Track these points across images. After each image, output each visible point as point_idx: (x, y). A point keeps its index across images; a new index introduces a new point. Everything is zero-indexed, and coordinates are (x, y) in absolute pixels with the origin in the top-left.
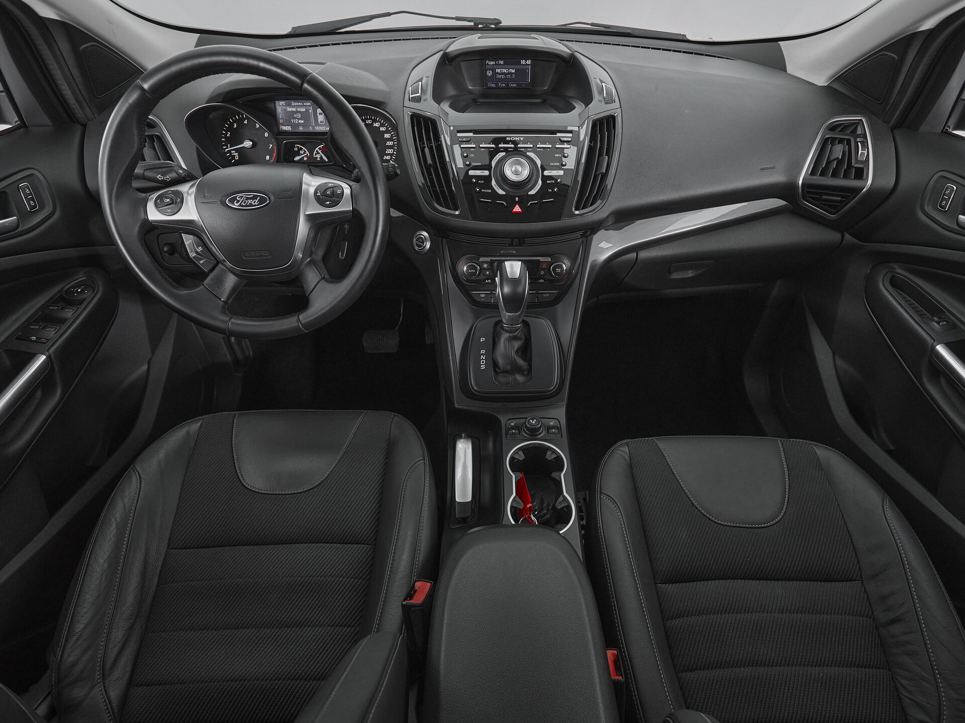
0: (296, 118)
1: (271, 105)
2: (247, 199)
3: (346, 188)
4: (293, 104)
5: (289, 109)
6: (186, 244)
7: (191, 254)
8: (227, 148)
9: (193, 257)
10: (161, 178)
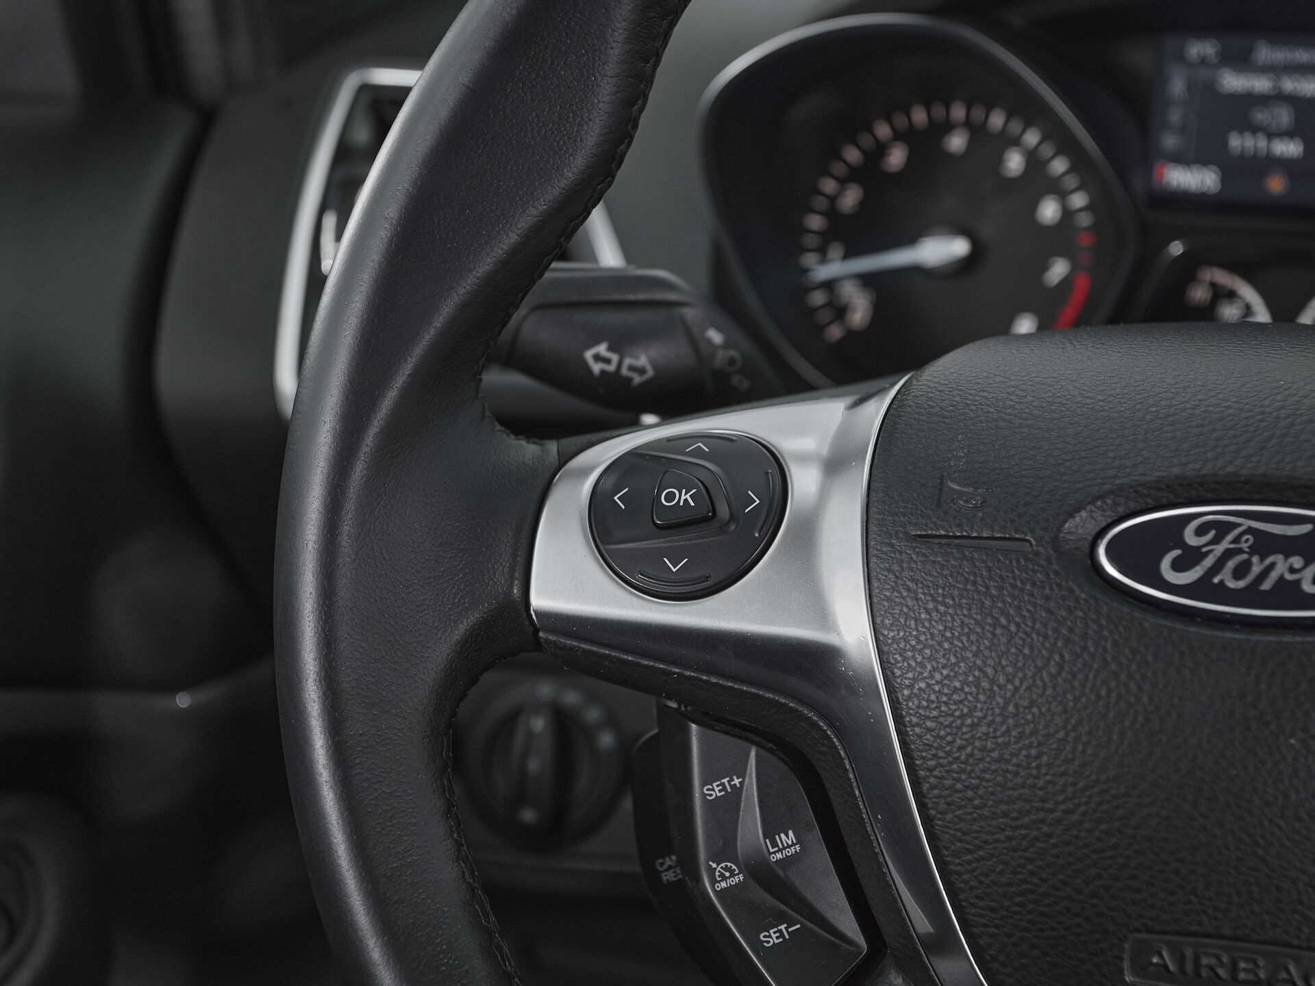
0: (1255, 129)
4: (1265, 53)
5: (1233, 82)
6: (697, 795)
7: (712, 871)
8: (824, 260)
9: (721, 894)
10: (608, 361)
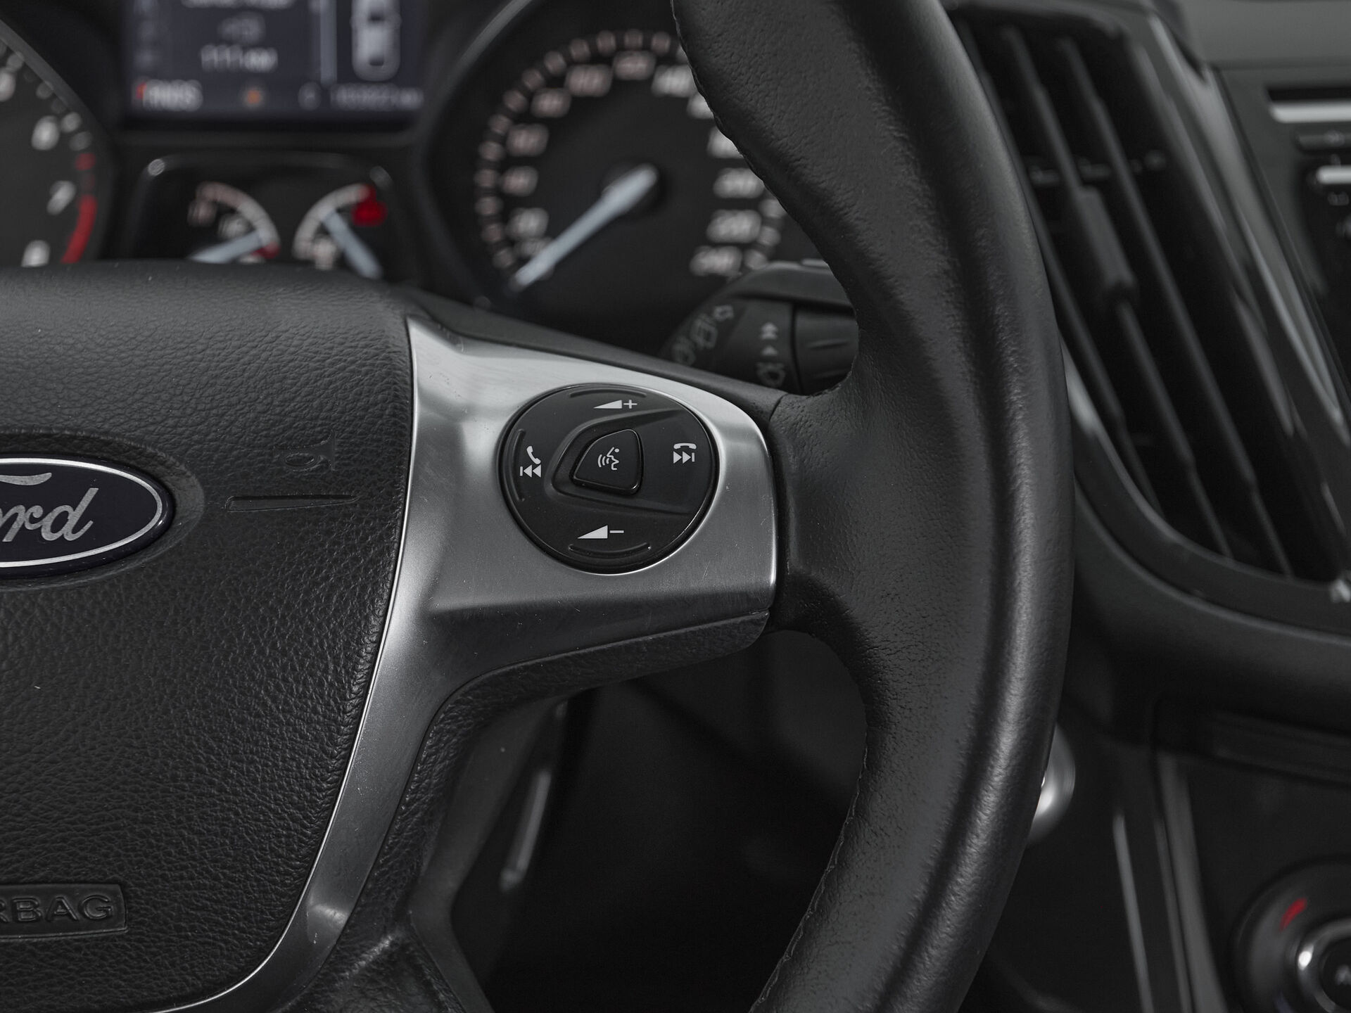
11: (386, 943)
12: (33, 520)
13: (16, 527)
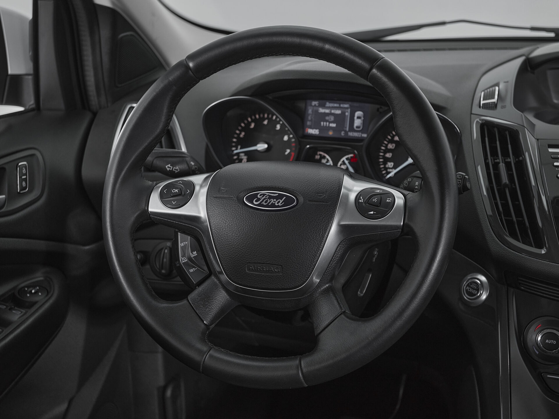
0: (327, 121)
1: (301, 105)
2: (270, 197)
3: (398, 198)
4: (328, 104)
5: (322, 110)
6: (179, 245)
7: (182, 259)
8: (237, 149)
9: (183, 263)
10: (171, 168)
11: (327, 285)
12: (274, 202)
13: (271, 202)
